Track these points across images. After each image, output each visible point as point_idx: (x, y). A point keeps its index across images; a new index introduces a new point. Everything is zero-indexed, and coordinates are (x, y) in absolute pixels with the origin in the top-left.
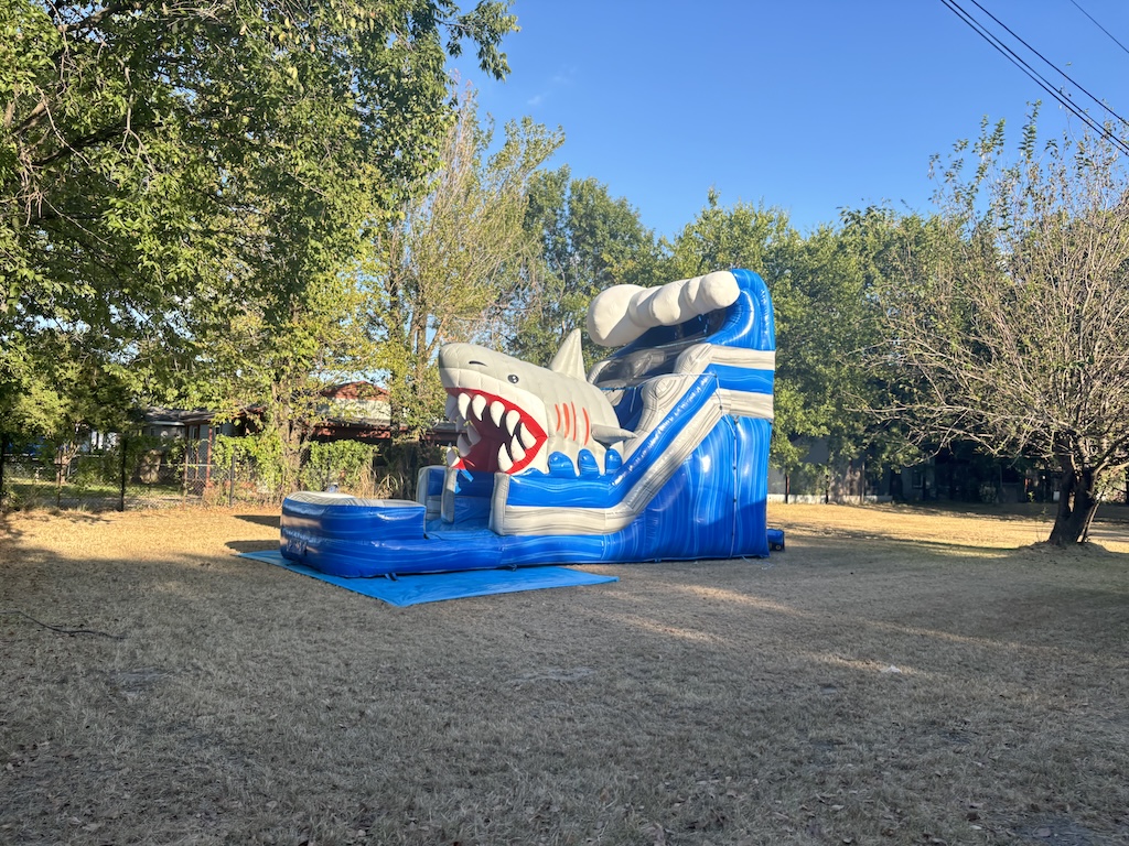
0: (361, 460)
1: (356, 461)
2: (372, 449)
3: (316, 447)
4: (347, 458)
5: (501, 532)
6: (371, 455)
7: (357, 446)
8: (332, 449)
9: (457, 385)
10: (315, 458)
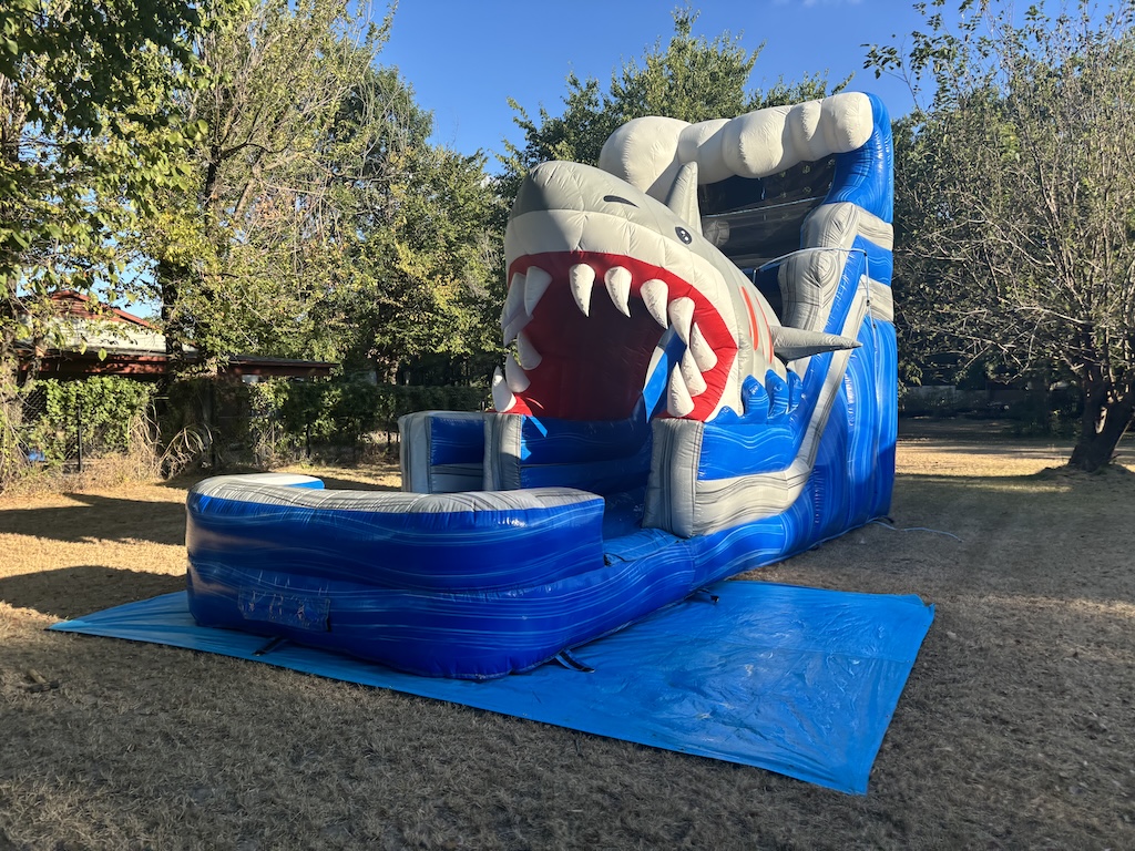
0: (132, 407)
1: (123, 410)
2: (147, 388)
3: (54, 389)
4: (108, 406)
5: (690, 530)
6: (146, 398)
7: (124, 385)
8: (83, 392)
9: (575, 246)
10: (54, 408)
